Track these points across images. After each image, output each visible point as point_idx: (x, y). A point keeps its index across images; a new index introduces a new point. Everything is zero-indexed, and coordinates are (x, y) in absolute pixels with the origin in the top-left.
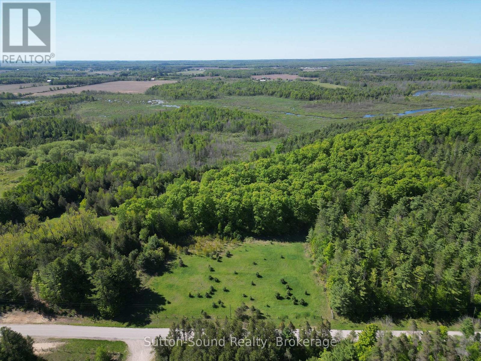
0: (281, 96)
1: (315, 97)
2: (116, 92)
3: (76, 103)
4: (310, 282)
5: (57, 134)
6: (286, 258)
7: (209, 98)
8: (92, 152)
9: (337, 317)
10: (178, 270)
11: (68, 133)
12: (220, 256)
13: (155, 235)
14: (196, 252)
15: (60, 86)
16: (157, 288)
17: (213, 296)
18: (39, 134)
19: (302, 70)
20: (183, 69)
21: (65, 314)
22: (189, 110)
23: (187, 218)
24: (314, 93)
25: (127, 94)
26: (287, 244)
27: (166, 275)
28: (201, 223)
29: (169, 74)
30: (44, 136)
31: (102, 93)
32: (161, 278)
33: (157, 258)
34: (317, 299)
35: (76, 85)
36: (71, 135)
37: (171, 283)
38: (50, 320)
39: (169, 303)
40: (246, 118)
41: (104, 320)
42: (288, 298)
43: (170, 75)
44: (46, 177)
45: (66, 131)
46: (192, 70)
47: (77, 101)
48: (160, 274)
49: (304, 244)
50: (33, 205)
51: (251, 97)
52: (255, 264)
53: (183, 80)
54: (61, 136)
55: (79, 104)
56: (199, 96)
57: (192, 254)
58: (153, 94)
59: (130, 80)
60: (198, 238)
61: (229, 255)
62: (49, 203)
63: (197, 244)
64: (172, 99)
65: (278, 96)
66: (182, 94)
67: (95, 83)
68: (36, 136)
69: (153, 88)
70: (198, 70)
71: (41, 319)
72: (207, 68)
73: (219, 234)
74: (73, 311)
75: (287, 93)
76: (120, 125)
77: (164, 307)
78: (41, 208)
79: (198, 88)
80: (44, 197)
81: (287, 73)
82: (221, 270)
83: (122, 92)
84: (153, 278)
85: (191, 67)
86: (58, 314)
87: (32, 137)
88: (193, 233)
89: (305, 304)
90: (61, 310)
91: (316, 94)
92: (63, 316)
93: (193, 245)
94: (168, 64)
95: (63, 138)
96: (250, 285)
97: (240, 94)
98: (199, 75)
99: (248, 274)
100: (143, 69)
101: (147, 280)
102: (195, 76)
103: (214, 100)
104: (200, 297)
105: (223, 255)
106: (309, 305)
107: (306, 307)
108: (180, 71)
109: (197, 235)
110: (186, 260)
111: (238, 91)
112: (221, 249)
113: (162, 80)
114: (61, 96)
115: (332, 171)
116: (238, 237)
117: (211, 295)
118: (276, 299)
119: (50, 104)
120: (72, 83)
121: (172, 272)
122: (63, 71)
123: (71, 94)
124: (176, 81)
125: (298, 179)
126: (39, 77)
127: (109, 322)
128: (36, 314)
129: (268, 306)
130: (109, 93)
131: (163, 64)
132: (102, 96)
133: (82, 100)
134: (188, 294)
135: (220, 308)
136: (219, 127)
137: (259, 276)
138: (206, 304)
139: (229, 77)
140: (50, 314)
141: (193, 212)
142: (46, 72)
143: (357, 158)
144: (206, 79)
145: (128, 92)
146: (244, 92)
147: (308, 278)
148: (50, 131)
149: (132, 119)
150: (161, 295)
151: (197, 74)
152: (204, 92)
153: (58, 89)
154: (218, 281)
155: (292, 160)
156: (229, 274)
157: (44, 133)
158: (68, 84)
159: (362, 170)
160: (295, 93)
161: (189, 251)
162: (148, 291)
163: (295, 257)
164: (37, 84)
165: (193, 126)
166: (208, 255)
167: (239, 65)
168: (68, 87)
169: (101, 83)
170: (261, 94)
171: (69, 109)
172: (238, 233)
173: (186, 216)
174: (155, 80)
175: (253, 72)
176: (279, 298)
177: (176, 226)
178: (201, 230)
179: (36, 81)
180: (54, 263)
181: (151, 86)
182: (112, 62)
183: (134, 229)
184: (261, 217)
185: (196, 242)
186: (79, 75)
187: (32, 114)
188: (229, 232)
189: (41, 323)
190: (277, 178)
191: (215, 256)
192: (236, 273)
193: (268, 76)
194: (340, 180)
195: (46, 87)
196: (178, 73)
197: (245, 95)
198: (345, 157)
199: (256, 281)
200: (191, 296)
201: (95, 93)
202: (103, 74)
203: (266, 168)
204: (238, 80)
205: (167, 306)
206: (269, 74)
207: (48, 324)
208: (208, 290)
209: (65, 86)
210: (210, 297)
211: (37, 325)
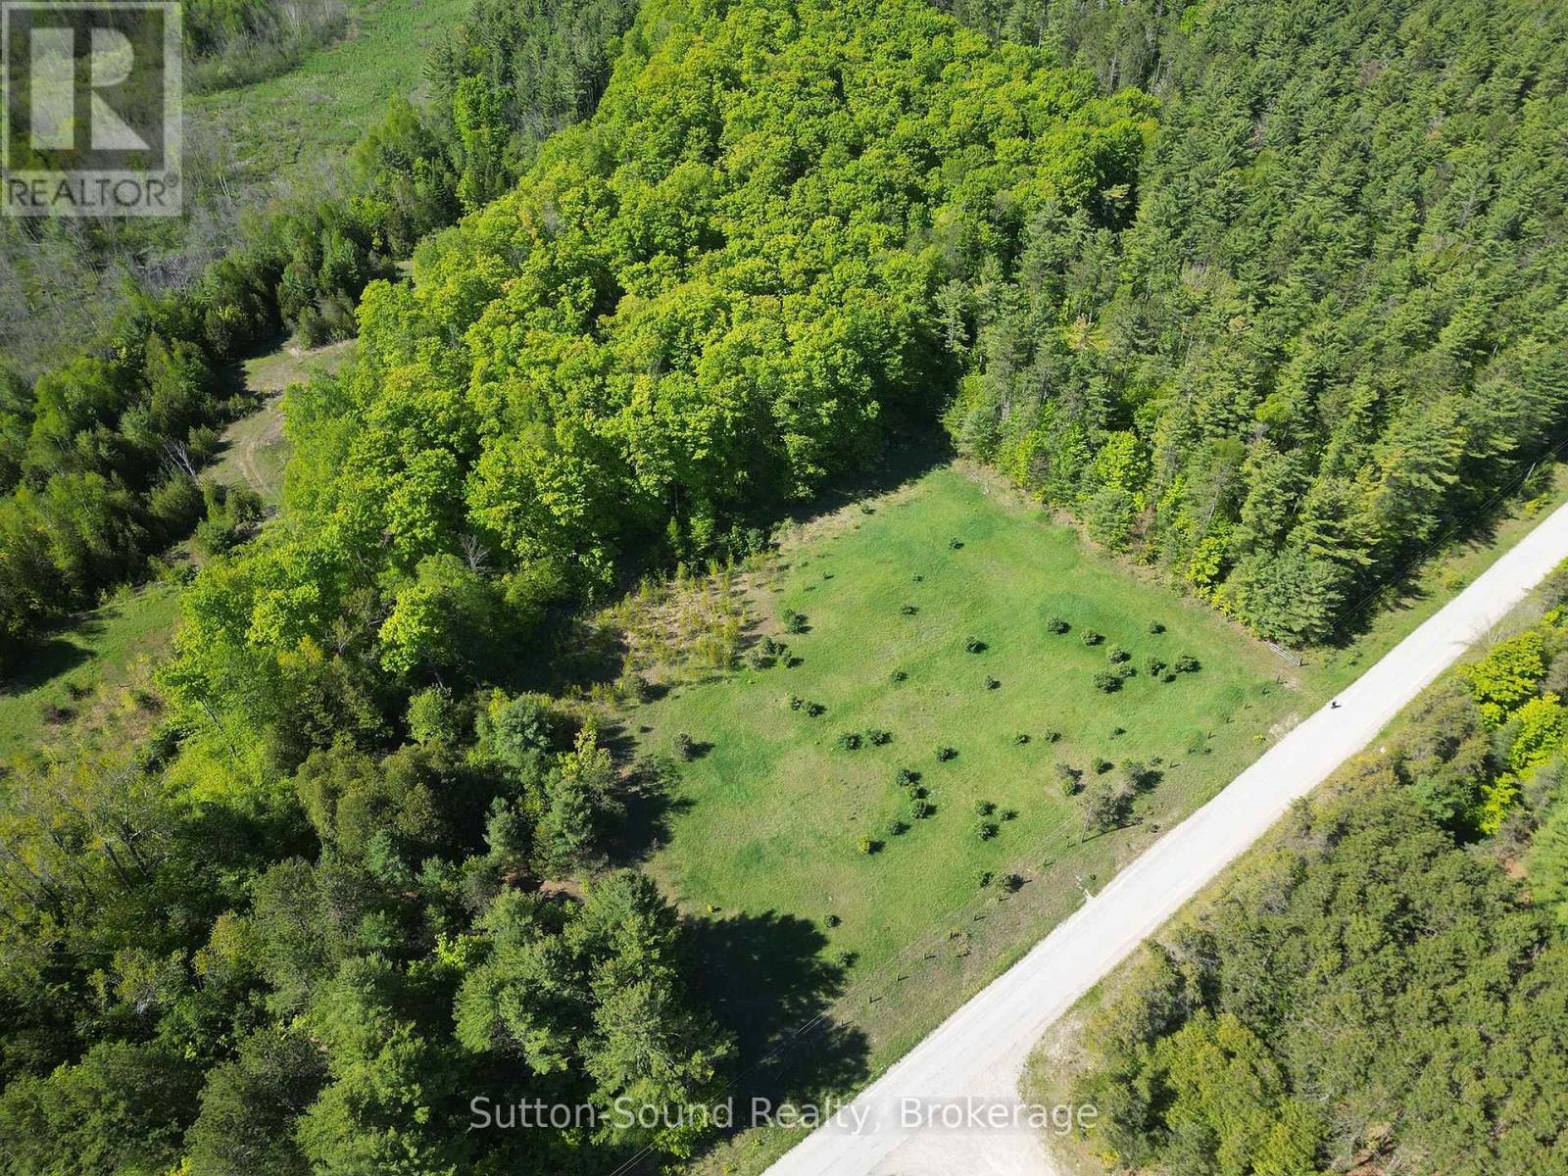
6: (966, 540)
10: (699, 782)
12: (773, 641)
16: (718, 898)
17: (934, 801)
27: (678, 825)
28: (597, 553)
32: (677, 848)
37: (737, 843)
39: (832, 923)
42: (1133, 673)
49: (954, 467)
52: (909, 611)
57: (668, 688)
61: (796, 624)
77: (835, 950)
82: (843, 691)
96: (988, 693)
99: (930, 659)
104: (895, 830)
105: (777, 632)
106: (1203, 661)
107: (1205, 675)
116: (750, 539)
117: (924, 803)
121: (686, 803)
129: (1119, 732)
135: (1010, 828)
147: (1097, 575)
154: (882, 738)
156: (881, 692)
161: (652, 682)
162: (701, 931)
163: (984, 527)
166: (732, 663)
178: (606, 576)
188: (715, 537)
192: (903, 677)
199: (984, 667)
200: (876, 847)
205: (843, 942)
208: (897, 789)
210: (932, 810)
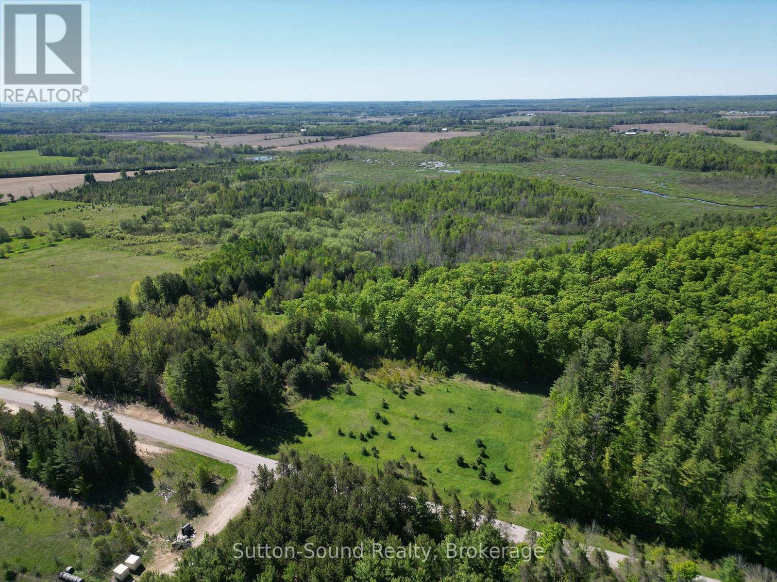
0: (649, 161)
1: (715, 165)
2: (382, 148)
3: (323, 162)
4: (523, 454)
5: (278, 202)
6: (504, 413)
7: (517, 161)
8: (309, 230)
9: (536, 512)
10: (340, 398)
11: (292, 202)
12: (406, 390)
13: (325, 345)
14: (376, 379)
15: (313, 138)
16: (304, 414)
17: (370, 440)
18: (257, 201)
19: (720, 116)
20: (499, 113)
21: (186, 419)
22: (471, 177)
23: (376, 331)
24: (714, 159)
25: (396, 151)
26: (518, 395)
27: (324, 400)
28: (394, 341)
29: (473, 121)
30: (262, 204)
31: (363, 149)
32: (316, 402)
33: (317, 376)
34: (519, 480)
35: (334, 138)
36: (294, 205)
37: (325, 411)
38: (169, 422)
39: (310, 435)
40: (558, 195)
41: (226, 437)
42: (475, 468)
43: (475, 123)
44: (240, 255)
45: (290, 200)
46: (515, 115)
47: (325, 159)
48: (316, 397)
49: (544, 399)
50: (209, 287)
51: (592, 161)
52: (451, 411)
53: (491, 131)
54: (283, 205)
55: (327, 163)
56: (500, 158)
57: (369, 380)
58: (433, 152)
59: (411, 130)
60: (386, 362)
61: (419, 392)
62: (227, 288)
63: (383, 369)
64: (458, 160)
65: (643, 161)
66: (475, 154)
67: (360, 134)
68: (254, 202)
69: (436, 144)
70: (523, 115)
71: (160, 418)
72: (541, 112)
73: (417, 361)
74: (195, 418)
75: (661, 156)
76: (362, 196)
77: (301, 438)
78: (216, 293)
79: (505, 145)
80: (224, 280)
81: (686, 121)
82: (400, 410)
83: (390, 149)
84: (306, 400)
85: (515, 110)
86: (179, 417)
87: (248, 204)
88: (382, 354)
89: (495, 482)
90: (183, 414)
91: (718, 160)
92: (183, 421)
93: (375, 370)
94: (479, 106)
95: (285, 208)
96: (428, 438)
97: (574, 156)
98: (521, 124)
99: (432, 422)
100: (438, 113)
101: (297, 401)
102: (515, 125)
103: (525, 164)
104: (352, 436)
105: (410, 391)
106: (503, 484)
107: (495, 486)
108: (494, 117)
109: (386, 357)
110: (357, 386)
111: (571, 151)
112: (412, 381)
113: (458, 131)
114: (309, 151)
115: (641, 292)
116: (443, 369)
117: (367, 438)
118: (456, 465)
119: (289, 163)
120: (329, 134)
121: (332, 399)
122: (329, 117)
123: (322, 149)
124: (479, 133)
125: (571, 297)
126: (293, 124)
127: (231, 441)
128: (157, 412)
129: (439, 471)
130: (373, 150)
131: (471, 106)
132: (360, 153)
133: (331, 159)
134: (337, 430)
135: (372, 458)
136: (506, 207)
137: (447, 429)
138: (353, 448)
139: (571, 127)
140: (170, 415)
141: (385, 323)
142: (305, 117)
143: (705, 275)
144: (529, 130)
145: (399, 149)
146: (581, 152)
147: (524, 448)
148: (272, 198)
149: (382, 188)
150: (304, 424)
151: (517, 122)
152: (511, 151)
153: (310, 142)
154: (386, 422)
155: (579, 266)
156: (406, 417)
157: (263, 200)
158: (325, 135)
159: (700, 296)
160: (675, 158)
161: (367, 375)
162: (292, 415)
163: (518, 415)
164: (286, 134)
165: (465, 203)
166: (389, 387)
167: (600, 106)
168: (323, 140)
169: (369, 134)
170: (614, 156)
171: (311, 170)
172: (445, 364)
173: (376, 327)
174: (447, 131)
175: (618, 119)
176: (462, 463)
177: (359, 339)
178: (394, 350)
179: (288, 130)
180: (185, 354)
181: (433, 140)
182: (398, 102)
183: (302, 333)
184: (482, 344)
185: (382, 365)
186: (347, 122)
187: (263, 174)
188: (433, 361)
189: (158, 424)
190: (538, 292)
191: (398, 390)
192: (417, 418)
193: (643, 127)
194: (650, 307)
195: (296, 138)
196: (488, 121)
197: (582, 158)
198: (680, 271)
199: (440, 433)
200: (341, 434)
201: (353, 149)
202: (377, 122)
203: (527, 273)
204: (584, 131)
205: (305, 440)
206: (650, 122)
207: (165, 425)
208: (365, 431)
209: (319, 138)
210: (366, 441)
211: (154, 425)
